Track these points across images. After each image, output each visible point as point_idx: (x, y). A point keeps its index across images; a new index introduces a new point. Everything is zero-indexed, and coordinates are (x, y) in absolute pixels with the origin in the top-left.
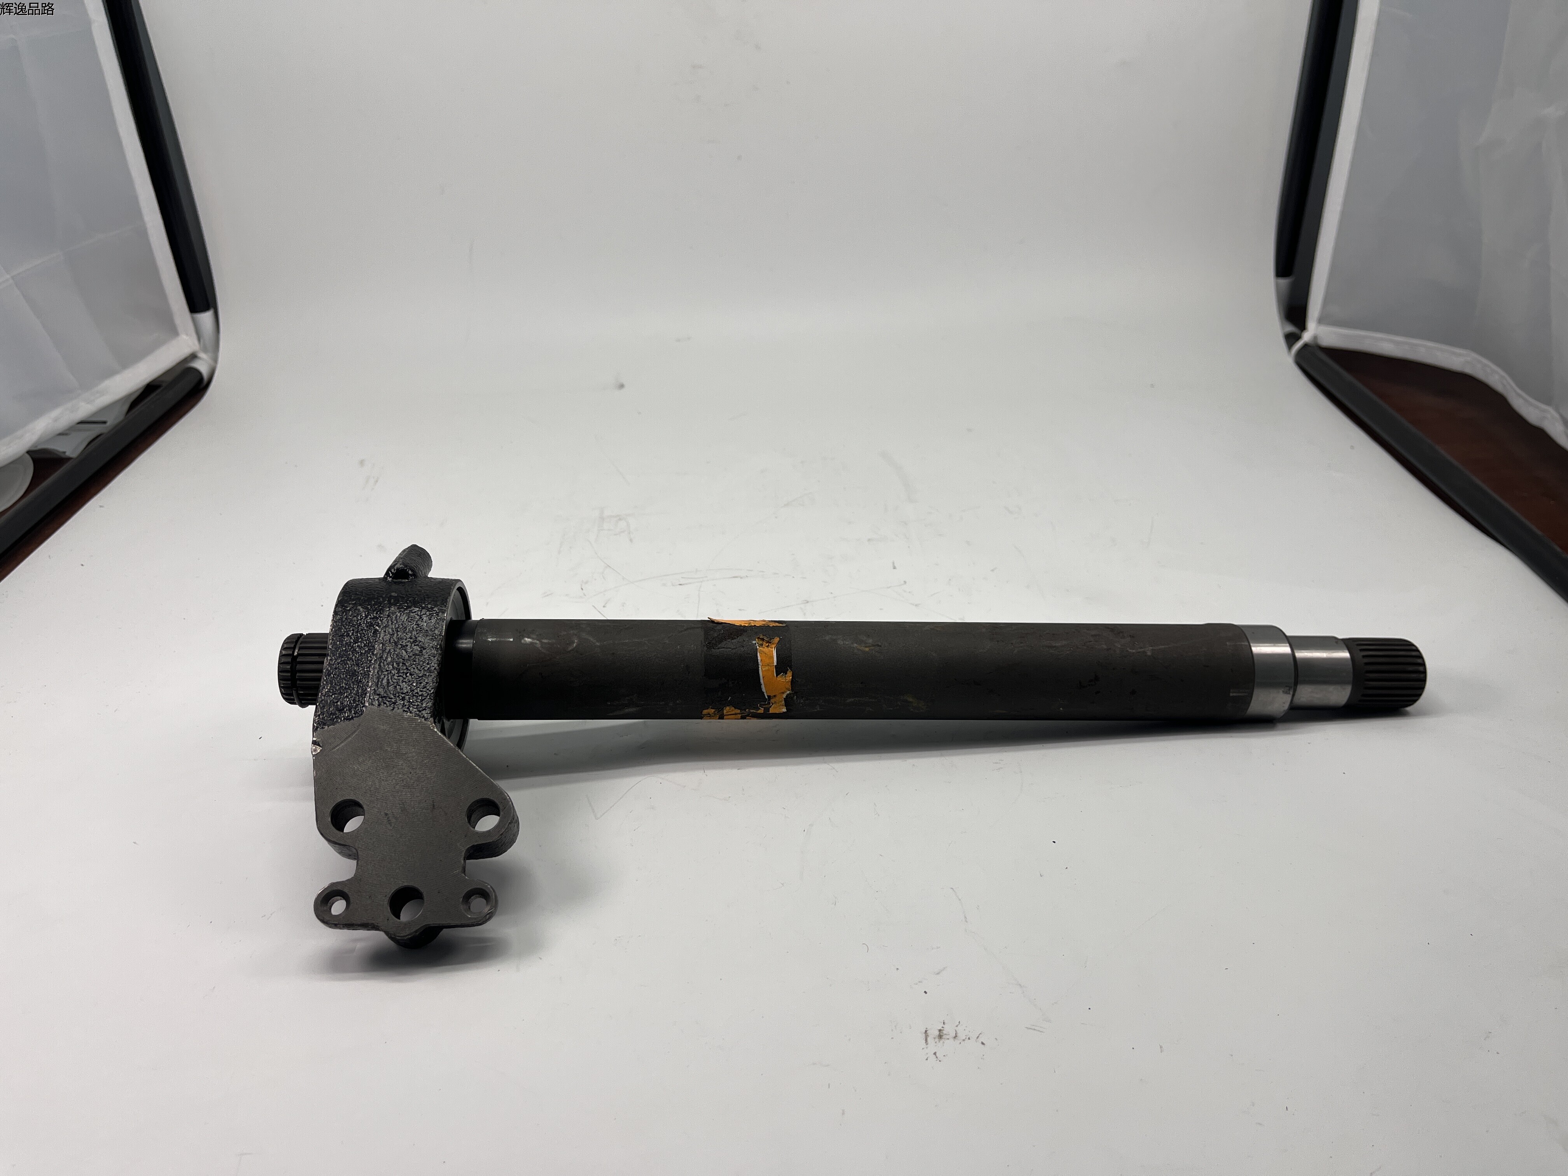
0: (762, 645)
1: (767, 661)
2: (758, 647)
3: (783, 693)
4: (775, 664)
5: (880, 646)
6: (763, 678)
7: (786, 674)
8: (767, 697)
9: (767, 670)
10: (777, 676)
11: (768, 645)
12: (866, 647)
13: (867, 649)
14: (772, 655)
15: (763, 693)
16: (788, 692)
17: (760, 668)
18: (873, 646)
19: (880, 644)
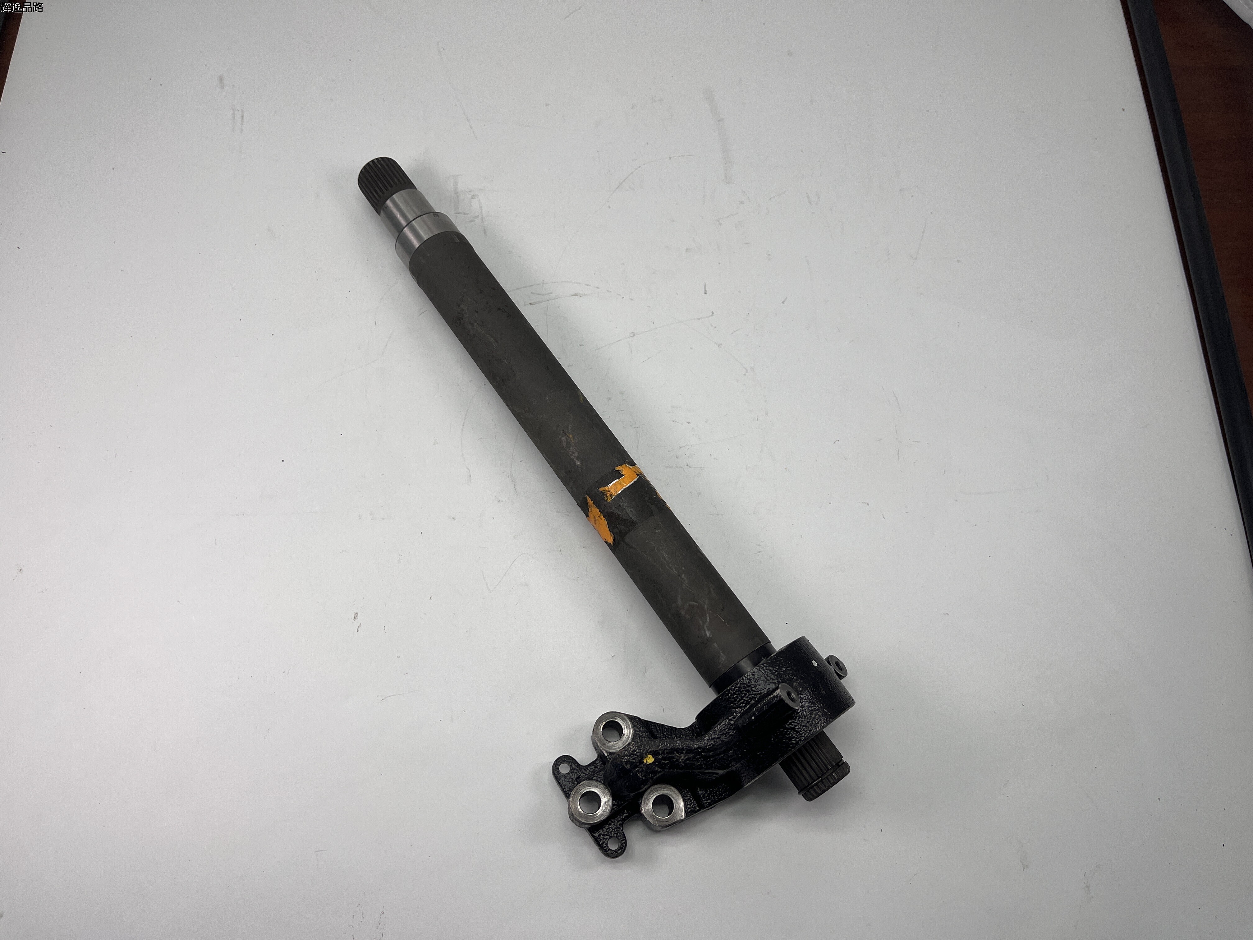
0: (611, 495)
1: (618, 486)
2: (614, 496)
3: (630, 468)
4: (617, 480)
5: (563, 430)
6: (630, 482)
7: (618, 470)
8: (639, 476)
9: (624, 482)
10: (624, 475)
11: (608, 491)
12: (569, 437)
13: (571, 436)
14: (614, 485)
15: (638, 479)
16: (627, 465)
17: (626, 487)
18: (565, 434)
19: (562, 431)
